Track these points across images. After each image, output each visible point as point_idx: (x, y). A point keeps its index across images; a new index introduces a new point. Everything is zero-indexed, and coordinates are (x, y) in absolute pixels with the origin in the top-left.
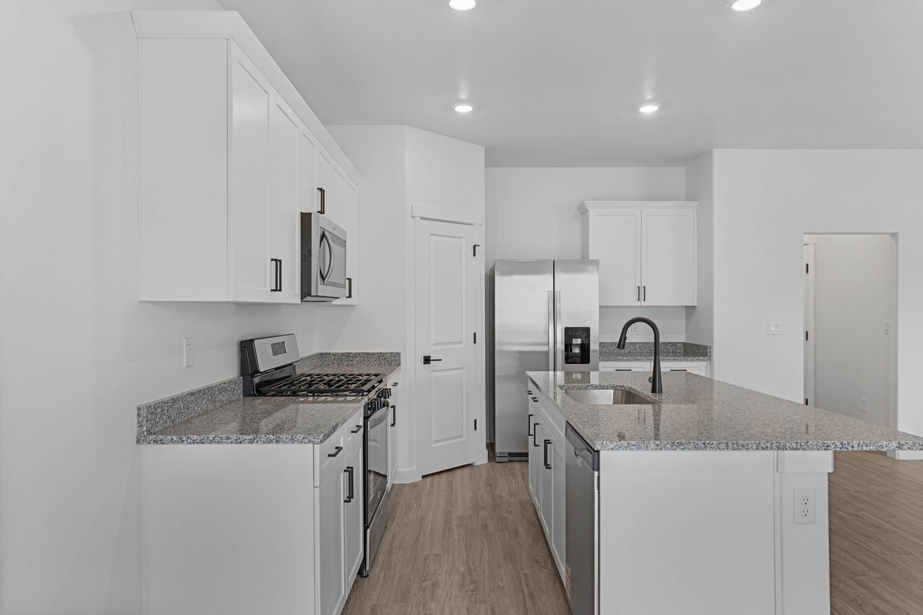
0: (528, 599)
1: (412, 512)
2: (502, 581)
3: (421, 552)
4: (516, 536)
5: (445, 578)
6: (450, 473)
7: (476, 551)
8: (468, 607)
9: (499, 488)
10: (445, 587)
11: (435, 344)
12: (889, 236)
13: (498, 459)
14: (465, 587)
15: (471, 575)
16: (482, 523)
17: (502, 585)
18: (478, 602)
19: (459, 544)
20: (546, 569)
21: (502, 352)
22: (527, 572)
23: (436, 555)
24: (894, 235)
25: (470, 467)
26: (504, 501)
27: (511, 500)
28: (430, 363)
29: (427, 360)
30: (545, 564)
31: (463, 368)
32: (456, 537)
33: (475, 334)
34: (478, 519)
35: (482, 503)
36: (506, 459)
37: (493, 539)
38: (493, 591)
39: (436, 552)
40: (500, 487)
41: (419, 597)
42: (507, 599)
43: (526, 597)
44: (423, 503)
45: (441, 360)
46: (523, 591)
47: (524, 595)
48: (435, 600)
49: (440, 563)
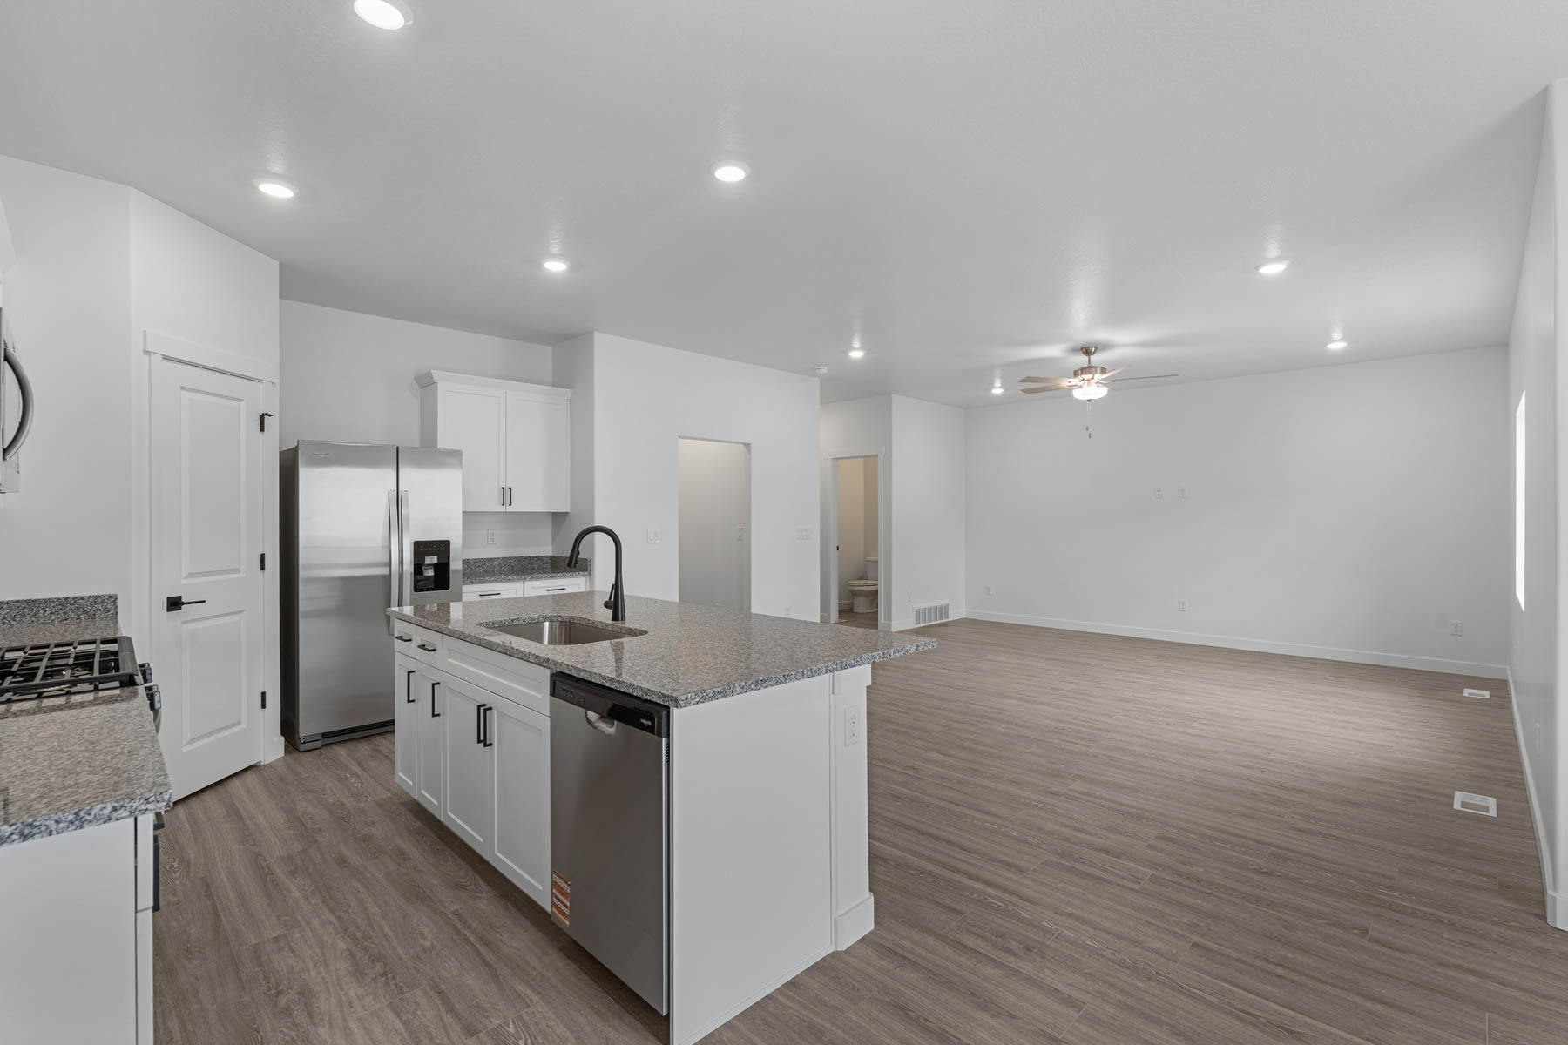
0: (483, 950)
1: (175, 879)
2: (424, 938)
3: (241, 945)
4: (405, 859)
5: (319, 973)
6: (220, 789)
7: (350, 906)
8: (392, 1007)
9: (328, 791)
10: (328, 988)
11: (191, 575)
12: (742, 446)
13: (302, 747)
14: (365, 974)
15: (365, 949)
16: (333, 855)
17: (428, 944)
18: (405, 989)
19: (311, 904)
20: (482, 893)
21: (310, 580)
22: (455, 907)
23: (276, 939)
24: (747, 446)
25: (255, 769)
26: (352, 810)
27: (363, 805)
28: (180, 609)
29: (174, 604)
30: (475, 885)
31: (241, 612)
32: (296, 894)
33: (263, 556)
34: (321, 852)
35: (315, 824)
36: (319, 744)
37: (369, 875)
38: (420, 959)
39: (273, 935)
40: (330, 788)
41: (285, 1030)
42: (451, 964)
43: (478, 946)
44: (192, 856)
45: (204, 601)
46: (468, 941)
47: (473, 945)
48: (322, 1020)
49: (292, 950)
